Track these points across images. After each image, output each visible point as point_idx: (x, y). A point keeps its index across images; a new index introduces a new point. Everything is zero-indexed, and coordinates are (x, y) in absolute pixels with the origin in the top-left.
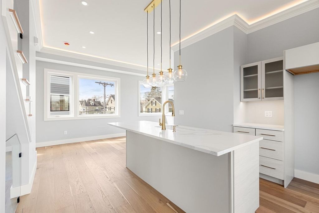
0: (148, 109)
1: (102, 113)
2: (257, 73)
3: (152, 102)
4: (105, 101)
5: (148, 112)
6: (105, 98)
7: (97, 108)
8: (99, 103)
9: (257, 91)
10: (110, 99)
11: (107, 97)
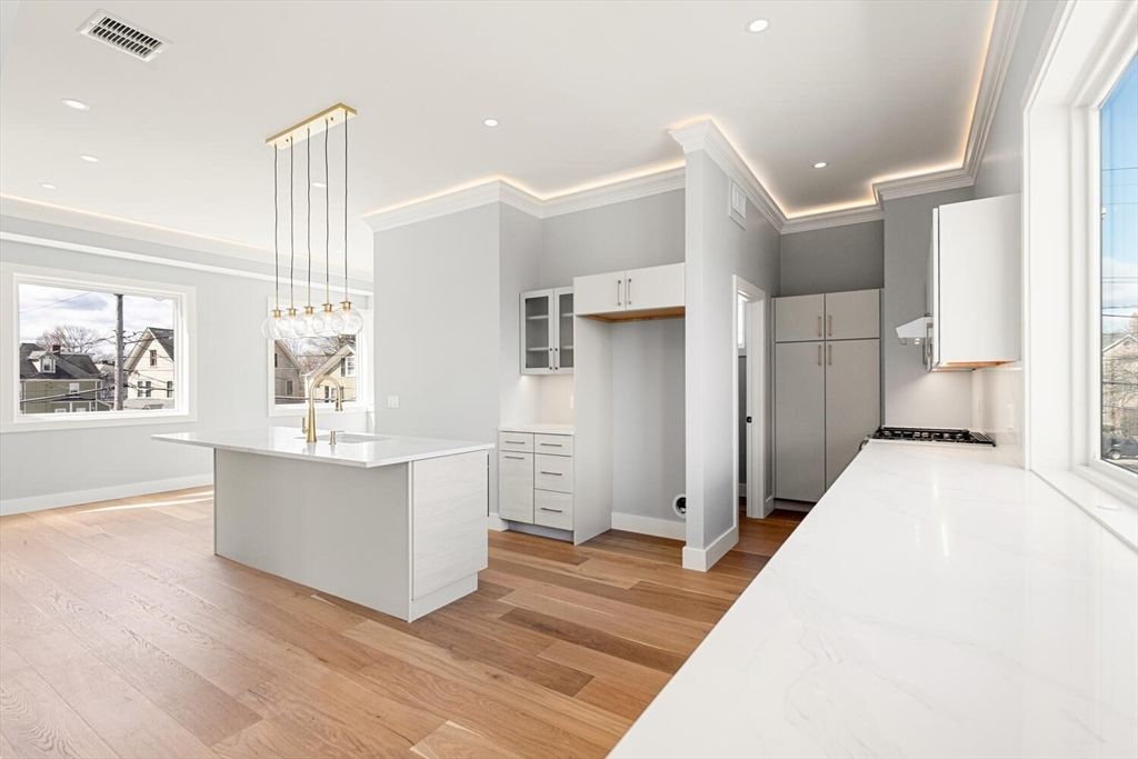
0: (327, 388)
1: (103, 408)
2: (547, 313)
3: (343, 360)
4: (120, 356)
5: (327, 401)
6: (121, 347)
7: (74, 386)
8: (86, 365)
9: (547, 352)
10: (144, 349)
11: (133, 339)
